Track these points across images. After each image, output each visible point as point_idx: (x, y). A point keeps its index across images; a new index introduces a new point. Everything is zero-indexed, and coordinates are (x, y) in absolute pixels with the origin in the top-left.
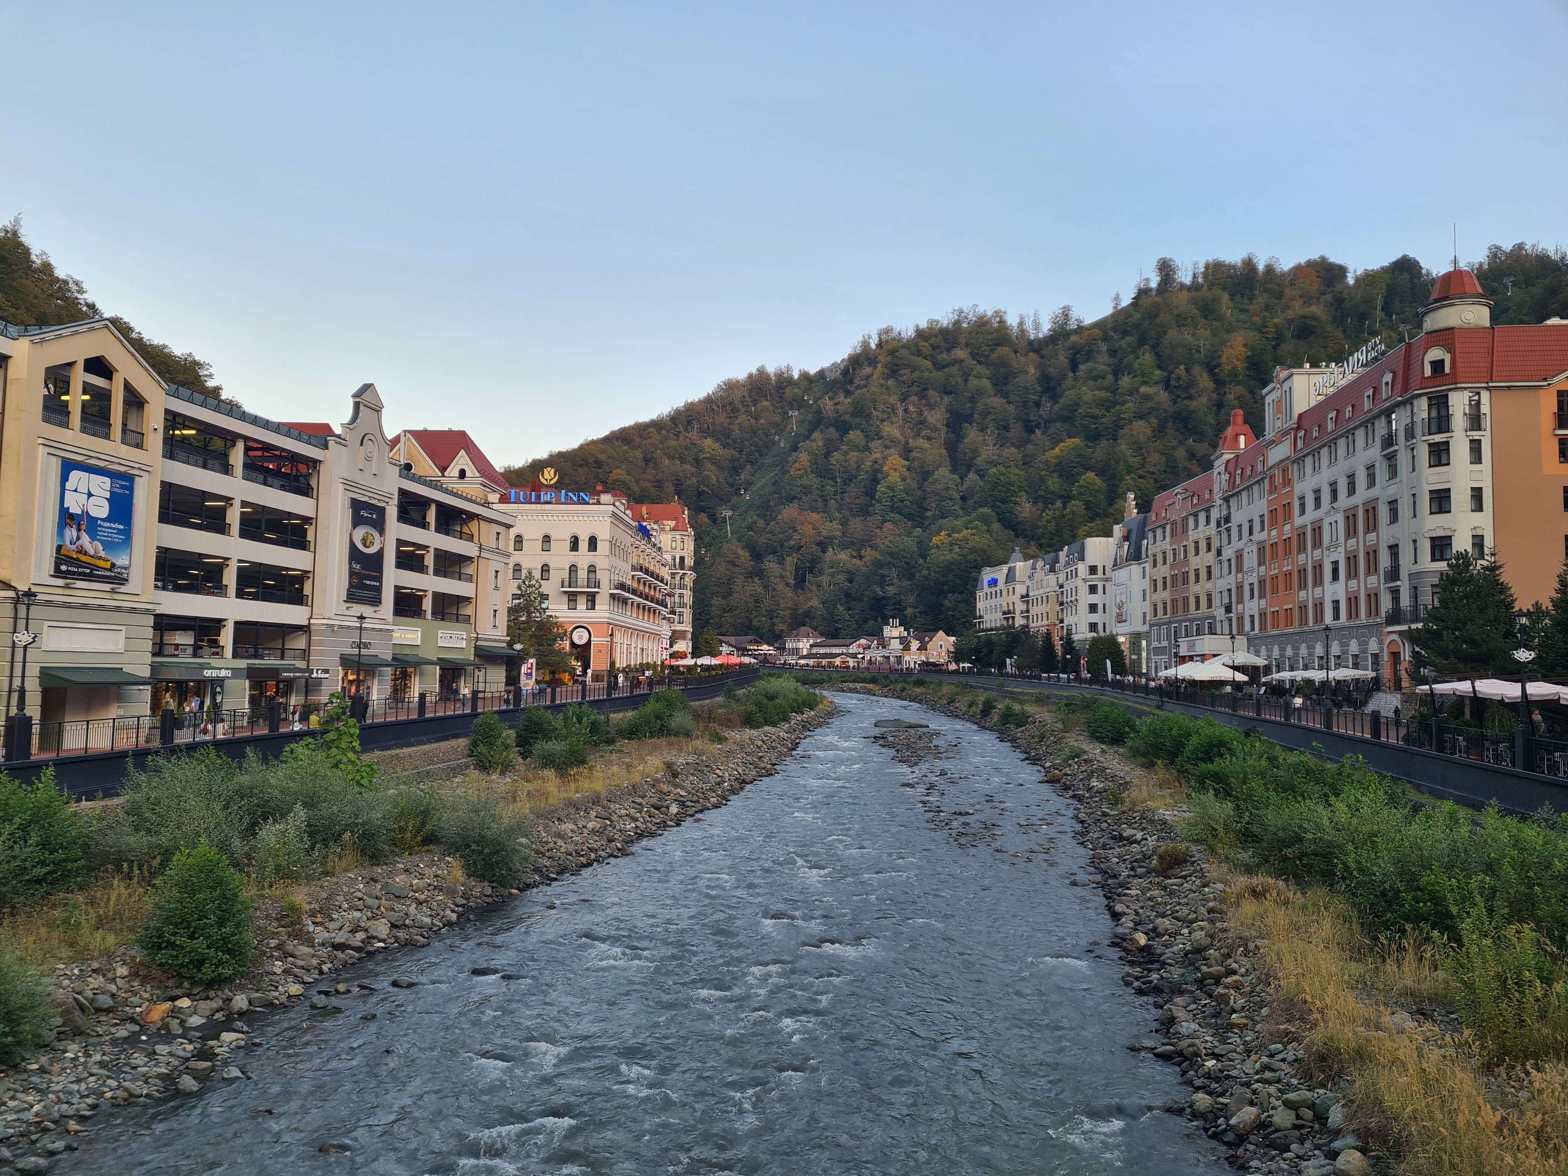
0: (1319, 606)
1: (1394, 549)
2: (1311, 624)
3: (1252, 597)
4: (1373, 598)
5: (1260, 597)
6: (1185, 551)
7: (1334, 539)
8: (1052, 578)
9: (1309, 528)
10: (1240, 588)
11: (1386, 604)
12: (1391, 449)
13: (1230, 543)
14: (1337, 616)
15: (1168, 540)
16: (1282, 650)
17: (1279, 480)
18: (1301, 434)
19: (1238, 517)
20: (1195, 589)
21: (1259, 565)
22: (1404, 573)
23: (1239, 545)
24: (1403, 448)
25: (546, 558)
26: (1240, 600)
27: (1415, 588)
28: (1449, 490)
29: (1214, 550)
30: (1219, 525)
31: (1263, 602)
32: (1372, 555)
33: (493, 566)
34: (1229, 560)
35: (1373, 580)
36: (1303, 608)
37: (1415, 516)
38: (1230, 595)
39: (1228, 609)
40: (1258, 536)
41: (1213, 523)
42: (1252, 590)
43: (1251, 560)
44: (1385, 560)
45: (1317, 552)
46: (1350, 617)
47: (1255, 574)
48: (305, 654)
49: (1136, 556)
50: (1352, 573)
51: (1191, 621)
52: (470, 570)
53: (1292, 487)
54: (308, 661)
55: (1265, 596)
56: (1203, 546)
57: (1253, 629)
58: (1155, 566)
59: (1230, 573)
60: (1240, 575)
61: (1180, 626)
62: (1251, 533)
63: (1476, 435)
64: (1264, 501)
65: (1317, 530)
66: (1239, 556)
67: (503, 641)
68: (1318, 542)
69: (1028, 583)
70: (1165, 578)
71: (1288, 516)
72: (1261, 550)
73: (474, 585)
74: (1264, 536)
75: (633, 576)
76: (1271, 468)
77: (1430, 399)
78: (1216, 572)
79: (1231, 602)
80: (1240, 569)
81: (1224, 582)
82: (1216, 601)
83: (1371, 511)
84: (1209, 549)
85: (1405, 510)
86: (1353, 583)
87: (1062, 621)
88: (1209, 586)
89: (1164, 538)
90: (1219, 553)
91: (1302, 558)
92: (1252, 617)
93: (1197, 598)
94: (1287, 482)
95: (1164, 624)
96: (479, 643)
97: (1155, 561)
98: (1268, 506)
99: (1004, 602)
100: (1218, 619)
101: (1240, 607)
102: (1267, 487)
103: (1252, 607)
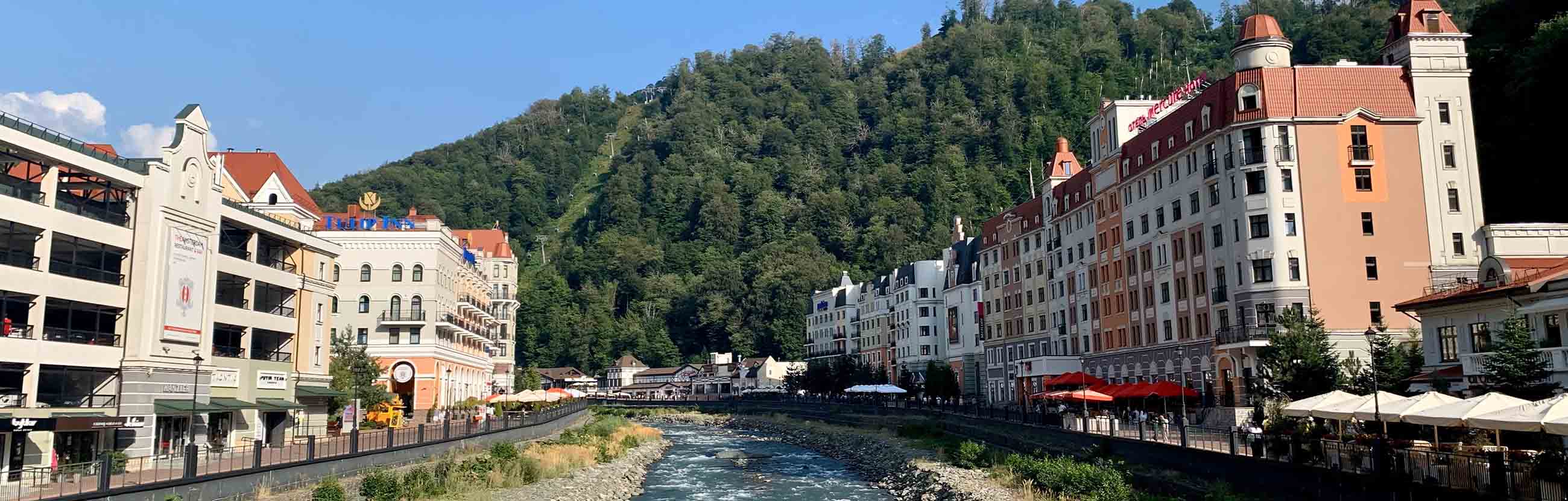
0: (1152, 326)
1: (1220, 272)
2: (1144, 343)
3: (1085, 319)
4: (1203, 318)
5: (1093, 318)
6: (1017, 273)
7: (1163, 262)
8: (882, 300)
9: (1138, 250)
10: (1073, 310)
11: (1215, 324)
12: (1213, 178)
13: (1060, 265)
14: (1169, 337)
15: (999, 262)
16: (1118, 369)
17: (1107, 206)
18: (1127, 162)
19: (1069, 241)
20: (1029, 310)
21: (1091, 286)
22: (1230, 294)
23: (1071, 267)
24: (1223, 177)
25: (366, 289)
26: (1074, 321)
27: (1242, 308)
28: (1266, 216)
29: (1045, 273)
30: (1049, 248)
31: (1096, 323)
32: (1200, 278)
33: (316, 298)
34: (1061, 283)
35: (1201, 301)
36: (1136, 329)
37: (1238, 240)
38: (1063, 316)
39: (1063, 331)
40: (1089, 260)
41: (1044, 247)
42: (1085, 312)
43: (1083, 281)
44: (1212, 283)
45: (1147, 274)
46: (1181, 336)
47: (1087, 296)
48: (116, 400)
49: (965, 277)
50: (1182, 294)
51: (1026, 343)
52: (290, 303)
53: (1120, 212)
54: (119, 408)
55: (1098, 317)
56: (1034, 269)
57: (1087, 350)
58: (988, 288)
59: (1062, 295)
60: (1072, 297)
61: (1015, 347)
62: (1082, 256)
63: (1286, 165)
64: (1093, 225)
65: (1147, 253)
66: (1071, 279)
67: (326, 381)
68: (1147, 265)
69: (858, 306)
70: (998, 300)
71: (1117, 239)
72: (1093, 273)
73: (296, 320)
74: (1095, 258)
75: (459, 307)
76: (1098, 194)
77: (1244, 131)
78: (1048, 294)
79: (1064, 324)
80: (1072, 290)
81: (1056, 305)
82: (1049, 322)
83: (1197, 237)
84: (1040, 272)
85: (1228, 234)
86: (1183, 305)
87: (894, 344)
88: (1042, 307)
89: (996, 261)
90: (1051, 276)
91: (1132, 281)
92: (1086, 337)
93: (1031, 320)
94: (1115, 207)
95: (1000, 345)
96: (300, 383)
97: (988, 283)
98: (1098, 230)
99: (835, 326)
100: (1052, 340)
101: (1074, 327)
102: (1095, 211)
103: (1085, 328)
